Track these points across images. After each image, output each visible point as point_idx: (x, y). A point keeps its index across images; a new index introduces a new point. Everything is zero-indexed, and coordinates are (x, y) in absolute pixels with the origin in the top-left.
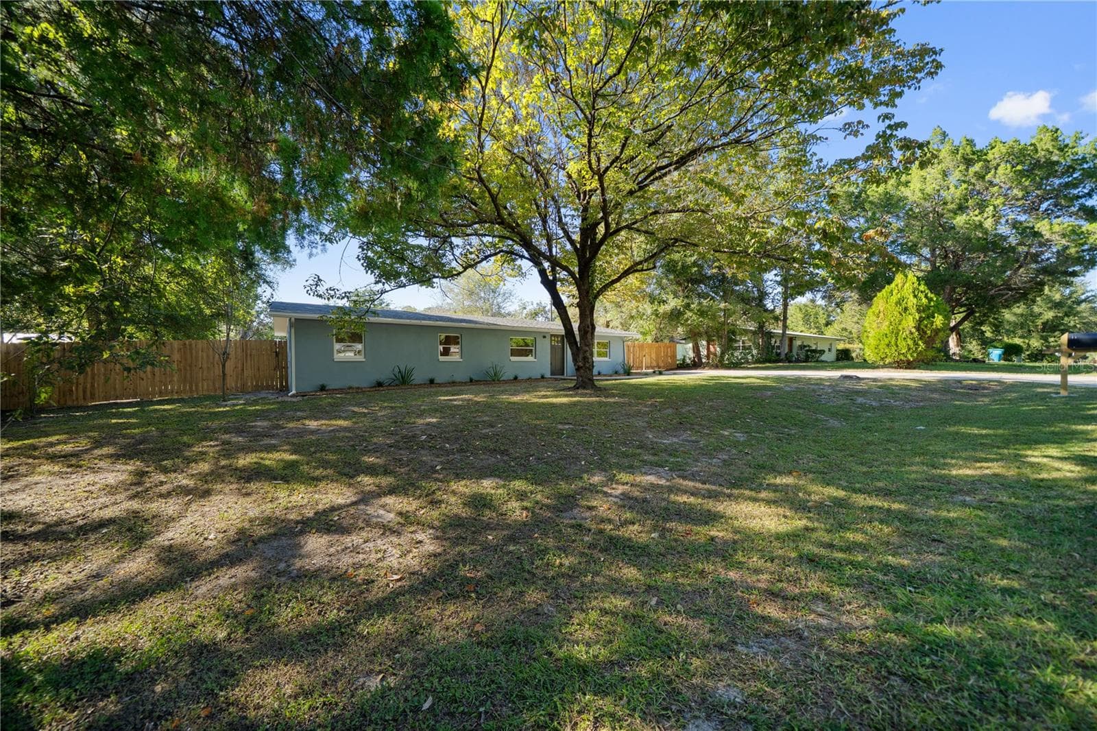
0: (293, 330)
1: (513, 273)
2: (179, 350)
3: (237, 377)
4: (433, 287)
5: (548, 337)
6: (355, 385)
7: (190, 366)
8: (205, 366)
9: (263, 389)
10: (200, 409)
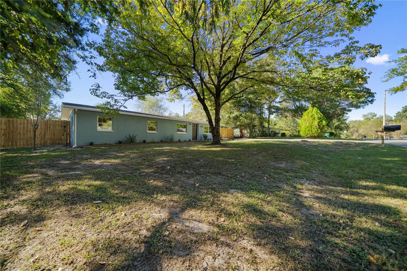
0: (76, 115)
1: (178, 97)
2: (5, 123)
3: (41, 139)
4: (145, 100)
5: (192, 124)
6: (108, 143)
7: (13, 132)
8: (22, 132)
9: (56, 145)
10: (19, 155)
